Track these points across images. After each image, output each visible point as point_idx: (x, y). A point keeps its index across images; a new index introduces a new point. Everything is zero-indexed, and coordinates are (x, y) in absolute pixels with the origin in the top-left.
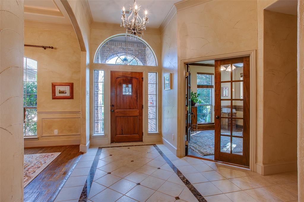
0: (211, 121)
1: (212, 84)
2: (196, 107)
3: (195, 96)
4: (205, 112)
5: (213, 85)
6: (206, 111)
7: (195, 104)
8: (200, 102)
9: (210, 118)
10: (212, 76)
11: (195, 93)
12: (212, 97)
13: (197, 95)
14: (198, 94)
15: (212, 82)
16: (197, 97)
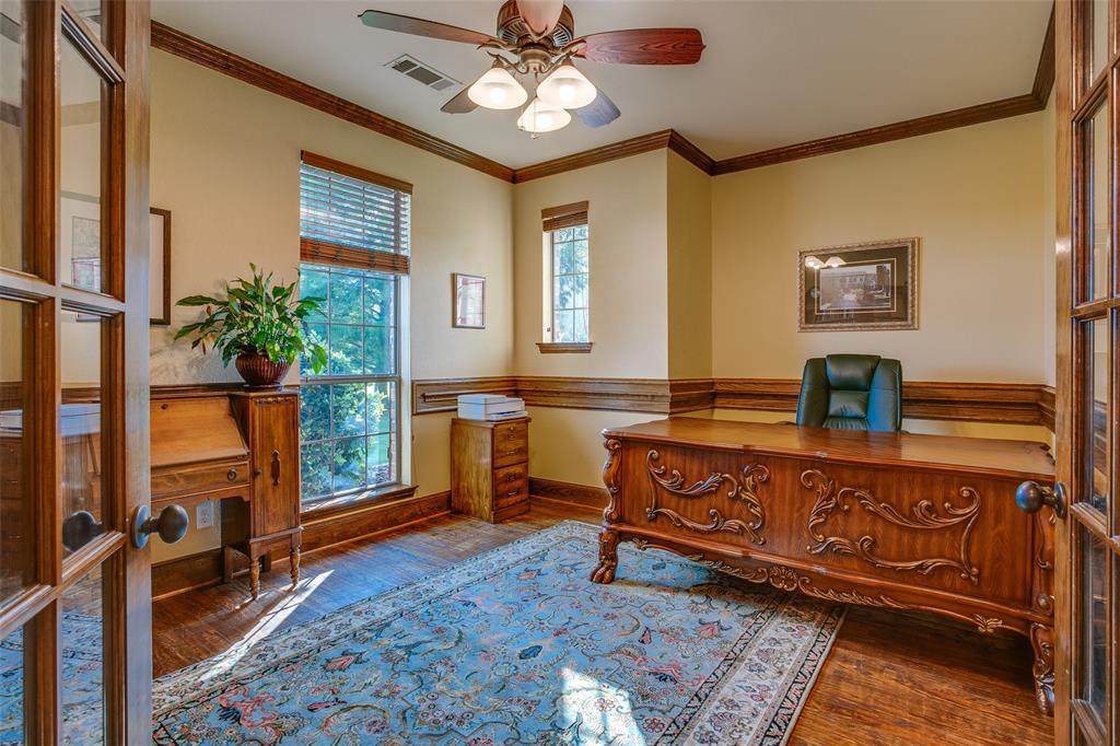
0: (394, 479)
1: (397, 247)
2: (291, 399)
3: (281, 309)
4: (359, 419)
5: (403, 253)
6: (365, 416)
7: (280, 370)
8: (319, 357)
9: (390, 456)
10: (397, 199)
11: (277, 291)
12: (397, 328)
13: (291, 305)
14: (308, 301)
15: (397, 234)
16: (297, 323)
